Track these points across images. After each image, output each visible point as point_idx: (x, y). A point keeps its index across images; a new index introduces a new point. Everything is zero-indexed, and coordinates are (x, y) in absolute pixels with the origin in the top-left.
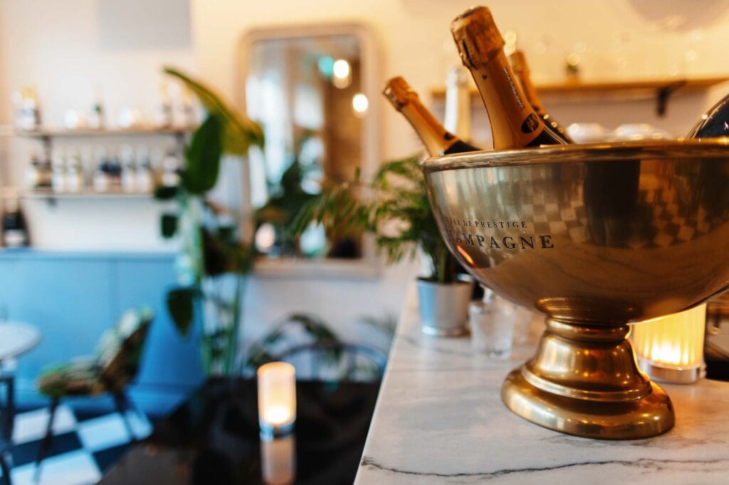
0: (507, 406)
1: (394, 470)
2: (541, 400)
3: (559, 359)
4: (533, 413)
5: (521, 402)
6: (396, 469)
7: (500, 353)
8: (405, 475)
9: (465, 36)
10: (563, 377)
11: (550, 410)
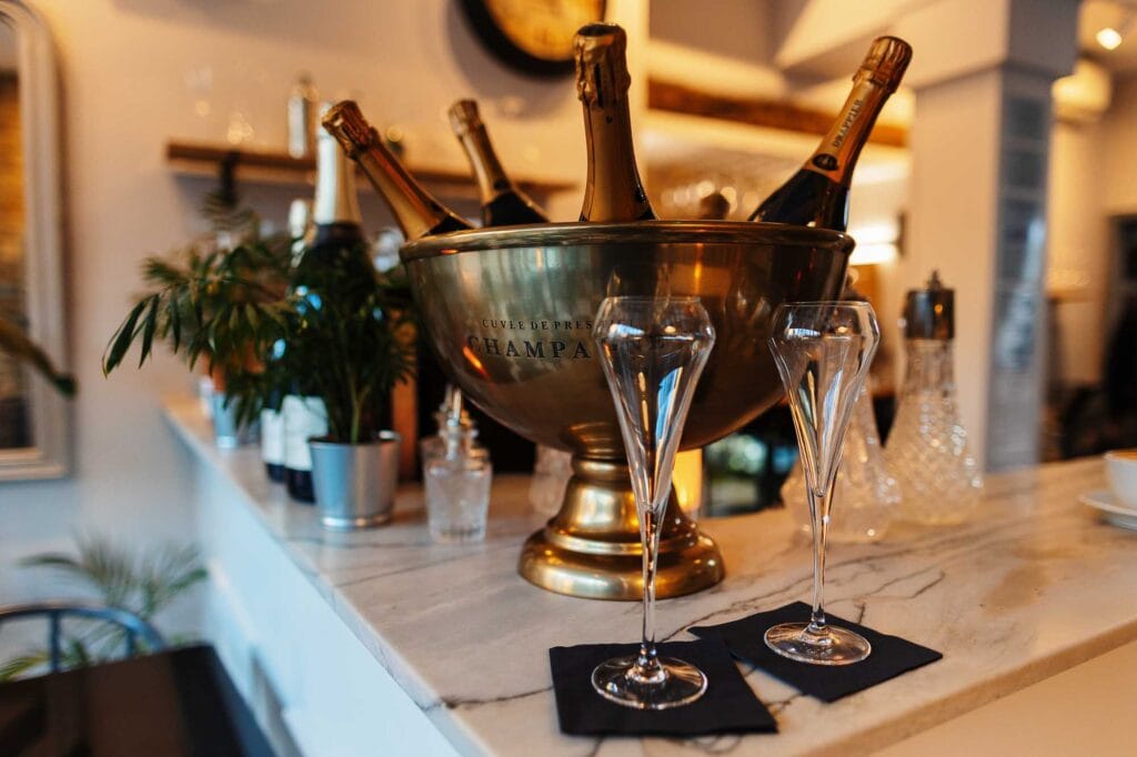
0: (543, 588)
1: (501, 699)
2: (579, 567)
3: (599, 509)
4: (576, 586)
5: (558, 577)
6: (503, 696)
7: (471, 532)
8: (520, 699)
9: (602, 59)
10: (605, 530)
11: (597, 576)
